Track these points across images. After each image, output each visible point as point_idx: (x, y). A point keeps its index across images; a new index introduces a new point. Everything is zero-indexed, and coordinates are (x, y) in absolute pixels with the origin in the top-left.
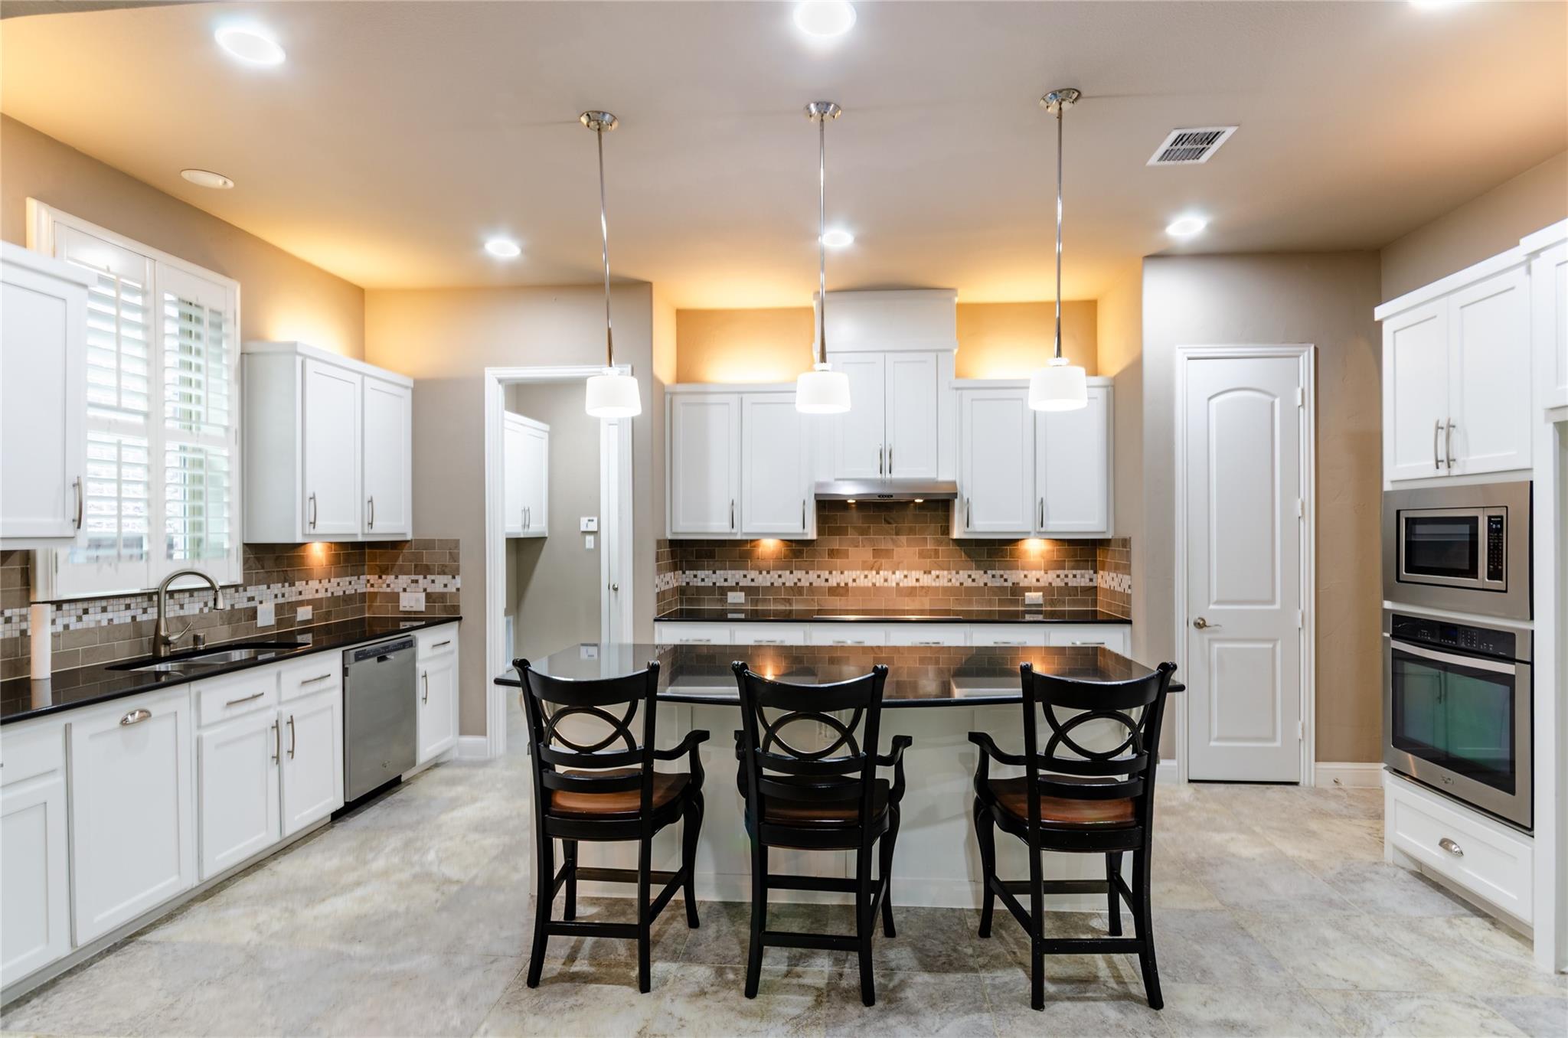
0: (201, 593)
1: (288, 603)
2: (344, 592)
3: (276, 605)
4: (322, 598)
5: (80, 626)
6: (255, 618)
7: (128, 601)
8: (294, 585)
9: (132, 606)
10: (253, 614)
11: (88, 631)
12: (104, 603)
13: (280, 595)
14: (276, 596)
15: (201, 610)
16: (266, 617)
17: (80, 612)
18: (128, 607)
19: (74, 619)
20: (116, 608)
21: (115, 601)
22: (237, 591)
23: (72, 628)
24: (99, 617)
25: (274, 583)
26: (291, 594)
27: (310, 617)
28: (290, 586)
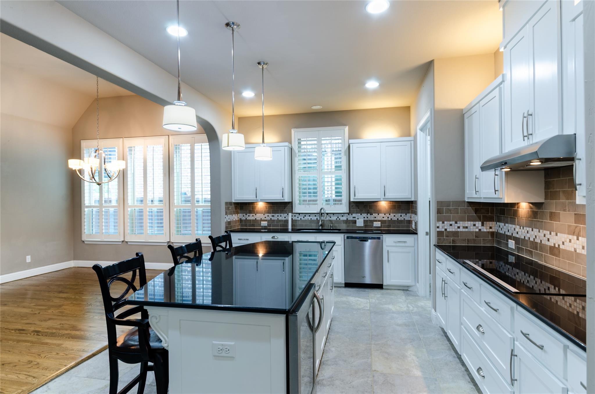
0: (336, 214)
1: (370, 220)
2: (398, 219)
3: (364, 220)
4: (386, 220)
5: (304, 219)
6: (356, 223)
7: (315, 214)
8: (372, 214)
9: (317, 216)
10: (355, 222)
11: (306, 220)
12: (310, 215)
13: (366, 217)
14: (364, 218)
15: (337, 219)
16: (360, 223)
17: (304, 216)
18: (315, 216)
19: (303, 217)
20: (312, 216)
21: (312, 214)
22: (349, 215)
23: (302, 219)
24: (308, 217)
25: (363, 213)
26: (371, 217)
27: (380, 226)
28: (370, 215)
